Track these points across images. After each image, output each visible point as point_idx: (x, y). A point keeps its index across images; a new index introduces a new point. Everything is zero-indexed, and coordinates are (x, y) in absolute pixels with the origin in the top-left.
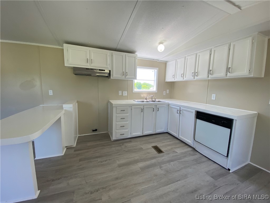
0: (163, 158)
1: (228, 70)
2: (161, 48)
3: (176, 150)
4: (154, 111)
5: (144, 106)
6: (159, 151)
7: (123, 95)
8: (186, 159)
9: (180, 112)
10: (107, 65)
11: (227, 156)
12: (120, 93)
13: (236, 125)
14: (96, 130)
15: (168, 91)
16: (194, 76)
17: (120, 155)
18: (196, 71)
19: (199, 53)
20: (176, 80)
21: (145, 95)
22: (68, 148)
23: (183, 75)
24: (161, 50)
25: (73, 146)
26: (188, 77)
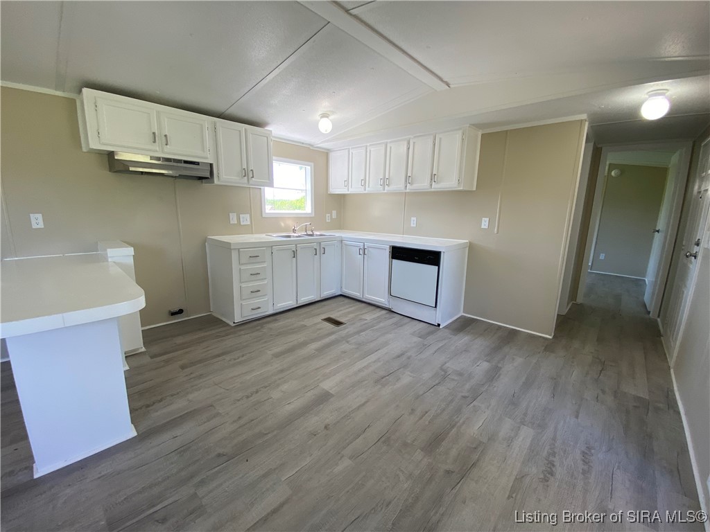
0: (347, 330)
1: (433, 176)
2: (325, 126)
3: (363, 317)
4: (316, 254)
5: (296, 245)
6: (338, 323)
7: (242, 224)
8: (382, 325)
9: (364, 251)
10: (204, 151)
11: (436, 307)
12: (233, 219)
13: (444, 260)
14: (181, 311)
15: (334, 213)
16: (383, 185)
17: (266, 342)
18: (387, 177)
19: (391, 142)
20: (351, 191)
21: (291, 223)
22: (129, 357)
23: (364, 182)
24: (326, 131)
25: (138, 349)
26: (373, 186)
